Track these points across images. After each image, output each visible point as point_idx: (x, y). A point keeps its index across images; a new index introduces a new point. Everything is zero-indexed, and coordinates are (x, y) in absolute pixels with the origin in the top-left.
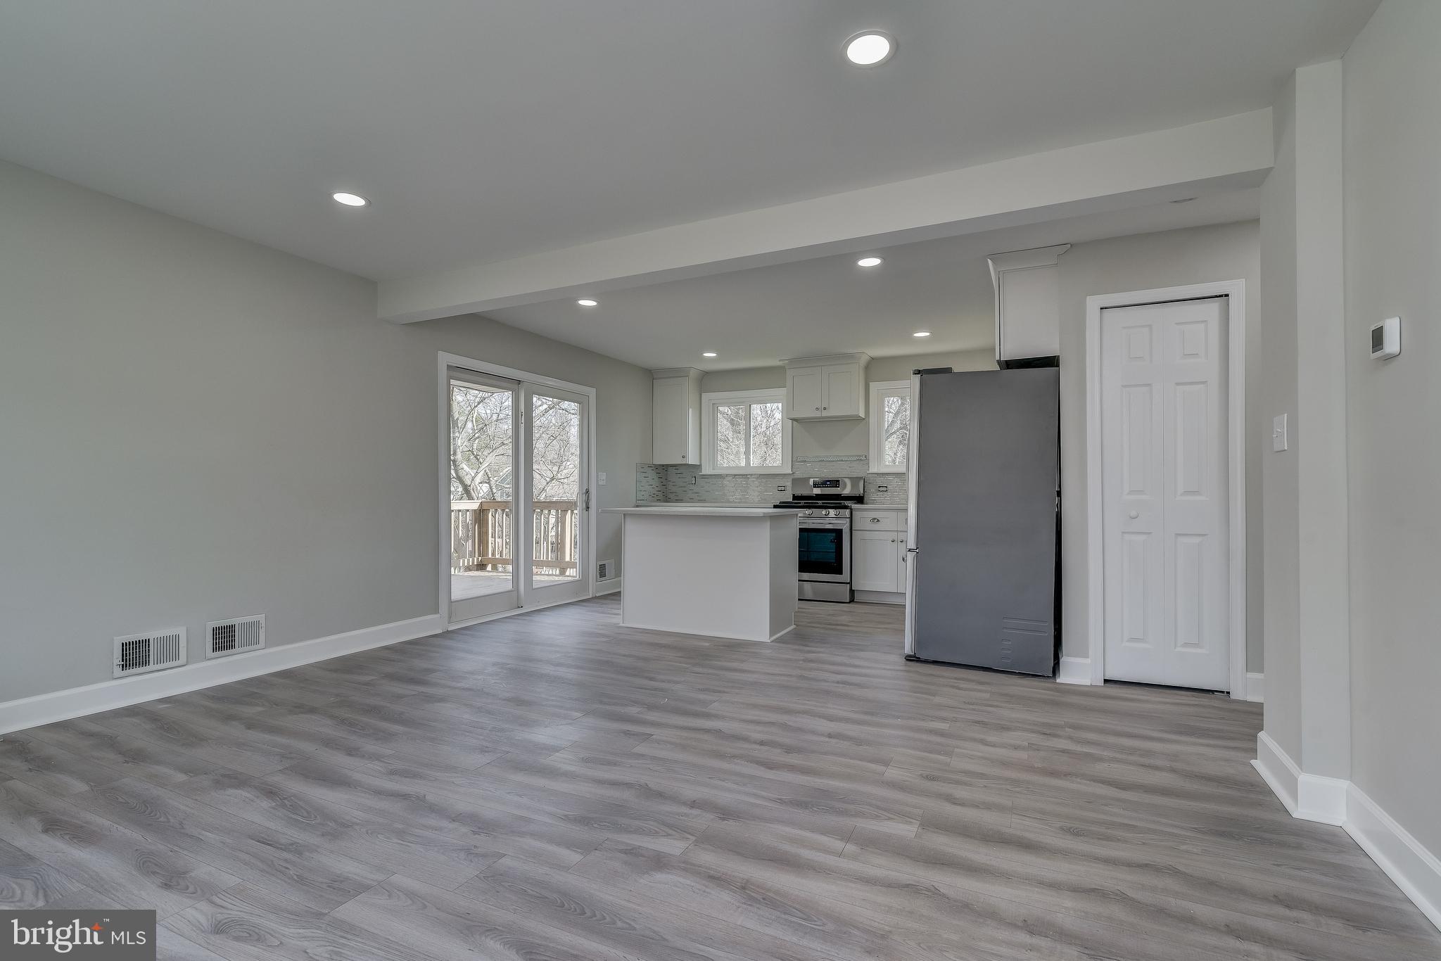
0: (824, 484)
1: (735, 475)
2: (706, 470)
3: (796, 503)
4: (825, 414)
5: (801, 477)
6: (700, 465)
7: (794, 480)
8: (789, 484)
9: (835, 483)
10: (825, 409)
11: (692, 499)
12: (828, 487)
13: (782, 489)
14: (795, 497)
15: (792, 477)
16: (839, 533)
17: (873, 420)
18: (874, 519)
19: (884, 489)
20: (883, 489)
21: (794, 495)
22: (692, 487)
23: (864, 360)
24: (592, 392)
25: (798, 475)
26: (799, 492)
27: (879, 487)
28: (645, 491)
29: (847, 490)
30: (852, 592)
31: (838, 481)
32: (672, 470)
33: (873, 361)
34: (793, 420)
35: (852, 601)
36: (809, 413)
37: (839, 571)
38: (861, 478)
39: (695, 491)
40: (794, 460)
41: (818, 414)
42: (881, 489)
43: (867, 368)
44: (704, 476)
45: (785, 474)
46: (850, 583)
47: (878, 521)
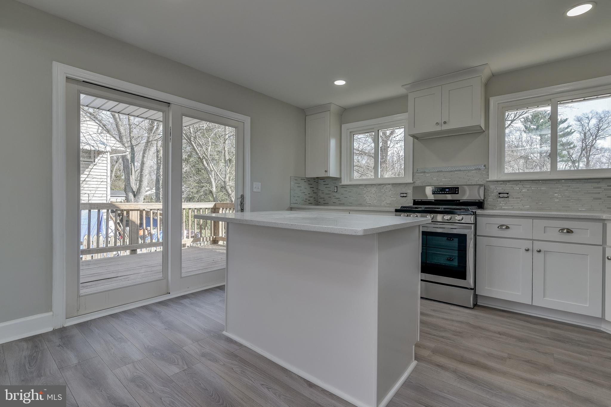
0: (442, 190)
1: (366, 185)
2: (345, 181)
3: (416, 208)
4: (445, 127)
5: (421, 185)
6: (341, 178)
7: (414, 188)
8: (410, 191)
9: (454, 190)
10: (445, 123)
11: (335, 203)
12: (447, 194)
13: (404, 196)
14: (415, 202)
15: (413, 185)
16: (462, 239)
17: (492, 132)
18: (502, 225)
19: (506, 195)
20: (504, 195)
21: (414, 200)
22: (335, 194)
23: (486, 73)
24: (247, 120)
25: (418, 183)
26: (419, 198)
27: (499, 194)
28: (298, 197)
29: (466, 196)
30: (476, 296)
31: (458, 188)
32: (321, 182)
33: (494, 76)
34: (414, 136)
35: (475, 305)
36: (429, 127)
37: (463, 275)
38: (481, 185)
39: (337, 197)
40: (415, 171)
41: (438, 128)
42: (501, 195)
43: (487, 85)
44: (344, 186)
45: (407, 184)
46: (474, 289)
47: (507, 228)
